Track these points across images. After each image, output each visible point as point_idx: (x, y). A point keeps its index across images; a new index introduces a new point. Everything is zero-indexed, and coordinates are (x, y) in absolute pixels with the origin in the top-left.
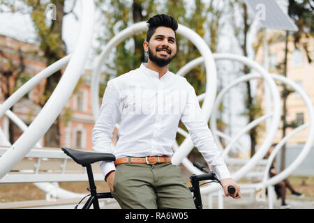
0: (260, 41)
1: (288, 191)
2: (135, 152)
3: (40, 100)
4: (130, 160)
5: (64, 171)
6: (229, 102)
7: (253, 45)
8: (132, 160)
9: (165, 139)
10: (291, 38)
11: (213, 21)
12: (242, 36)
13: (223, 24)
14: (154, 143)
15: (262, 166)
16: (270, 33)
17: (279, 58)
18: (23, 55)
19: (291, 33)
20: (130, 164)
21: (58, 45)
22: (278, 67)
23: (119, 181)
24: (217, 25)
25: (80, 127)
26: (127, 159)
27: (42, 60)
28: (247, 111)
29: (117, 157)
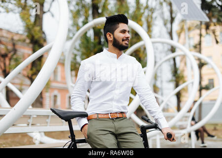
0: (182, 29)
1: (205, 135)
2: (102, 110)
3: (28, 74)
4: (98, 116)
5: (49, 124)
6: (161, 73)
7: (177, 31)
8: (100, 116)
9: (122, 101)
10: (203, 26)
11: (148, 15)
12: (169, 25)
13: (156, 18)
14: (114, 103)
15: (186, 117)
16: (189, 23)
17: (196, 40)
18: (15, 42)
19: (203, 23)
20: (98, 119)
21: (40, 35)
22: (195, 47)
23: (91, 131)
24: (152, 18)
25: (56, 92)
26: (96, 115)
27: (28, 46)
28: (174, 78)
29: (89, 114)
